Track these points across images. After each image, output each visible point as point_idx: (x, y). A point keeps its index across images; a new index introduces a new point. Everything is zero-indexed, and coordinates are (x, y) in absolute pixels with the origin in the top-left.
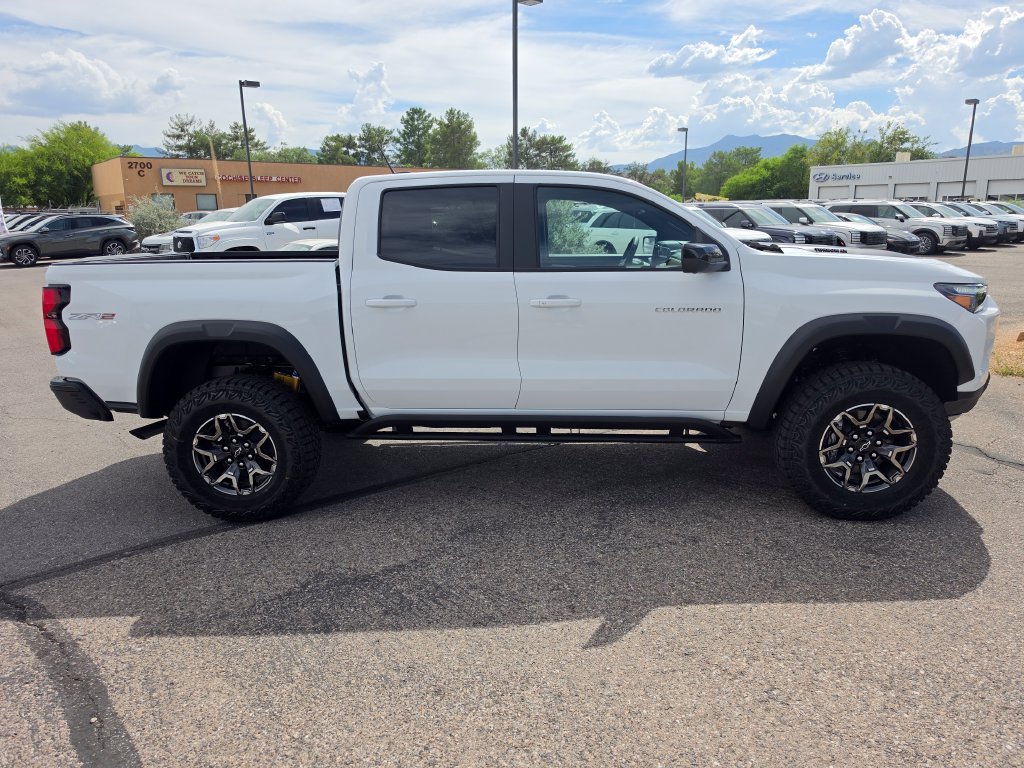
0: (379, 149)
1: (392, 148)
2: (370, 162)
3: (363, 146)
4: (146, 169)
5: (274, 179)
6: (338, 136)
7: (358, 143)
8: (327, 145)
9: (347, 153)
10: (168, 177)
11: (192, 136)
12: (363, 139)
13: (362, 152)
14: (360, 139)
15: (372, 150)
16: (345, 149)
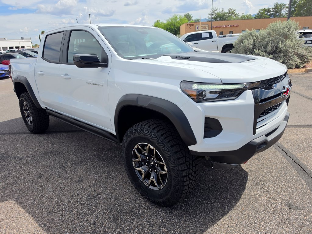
0: (280, 12)
1: (285, 11)
2: (275, 16)
3: (273, 11)
4: (192, 26)
5: (230, 26)
6: (265, 9)
7: (271, 10)
8: (260, 12)
9: (267, 14)
10: (197, 28)
11: (216, 14)
12: (274, 9)
13: (273, 14)
14: (273, 9)
15: (277, 12)
16: (266, 13)
